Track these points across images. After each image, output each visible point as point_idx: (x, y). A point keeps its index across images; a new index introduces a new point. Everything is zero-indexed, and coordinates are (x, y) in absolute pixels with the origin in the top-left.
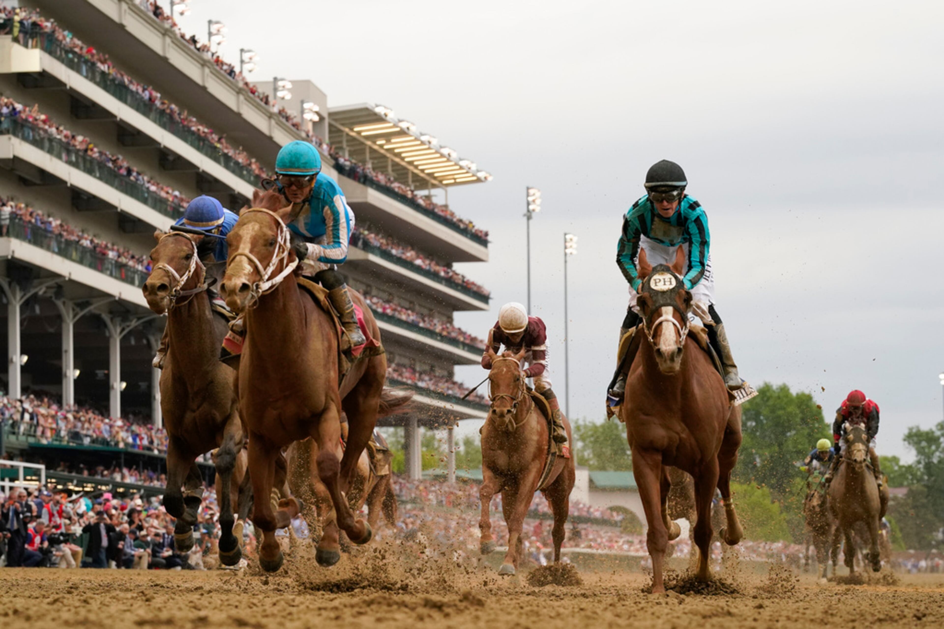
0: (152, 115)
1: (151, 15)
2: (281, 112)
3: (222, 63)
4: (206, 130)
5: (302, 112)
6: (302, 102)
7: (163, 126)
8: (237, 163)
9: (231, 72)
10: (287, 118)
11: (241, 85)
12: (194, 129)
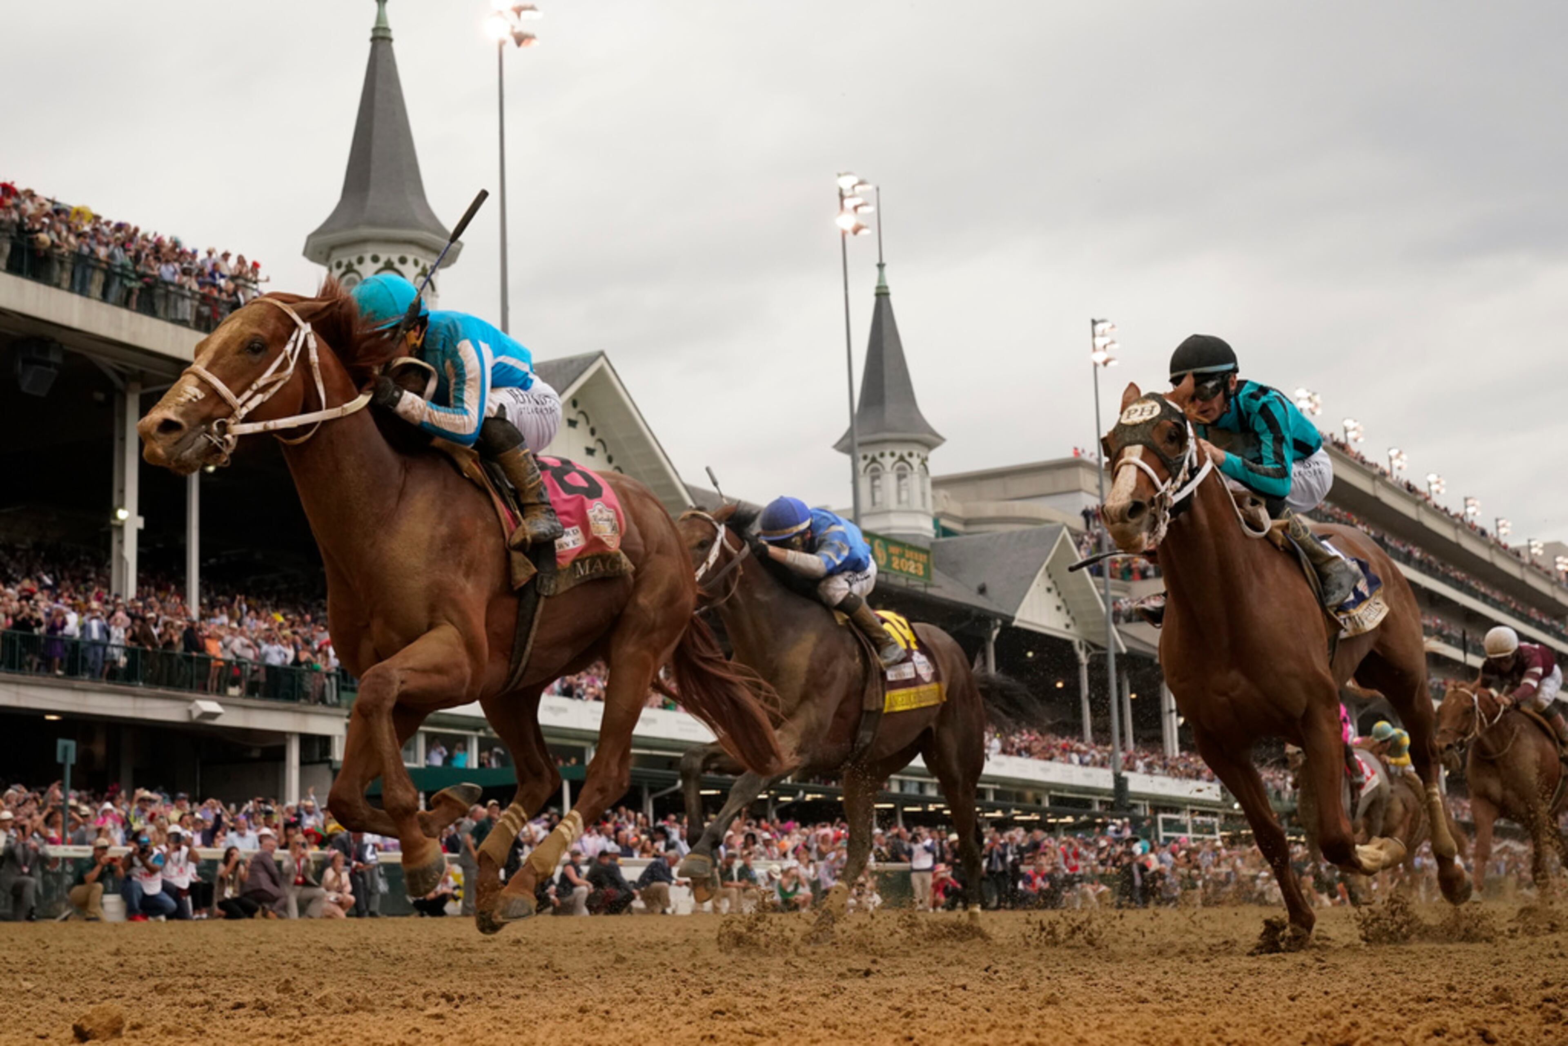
0: (1412, 563)
1: (1406, 491)
2: (1532, 563)
3: (1476, 528)
4: (1463, 575)
5: (1556, 563)
6: (1555, 557)
7: (1423, 572)
8: (1494, 600)
9: (1483, 533)
10: (1539, 567)
11: (1492, 542)
12: (1452, 574)
